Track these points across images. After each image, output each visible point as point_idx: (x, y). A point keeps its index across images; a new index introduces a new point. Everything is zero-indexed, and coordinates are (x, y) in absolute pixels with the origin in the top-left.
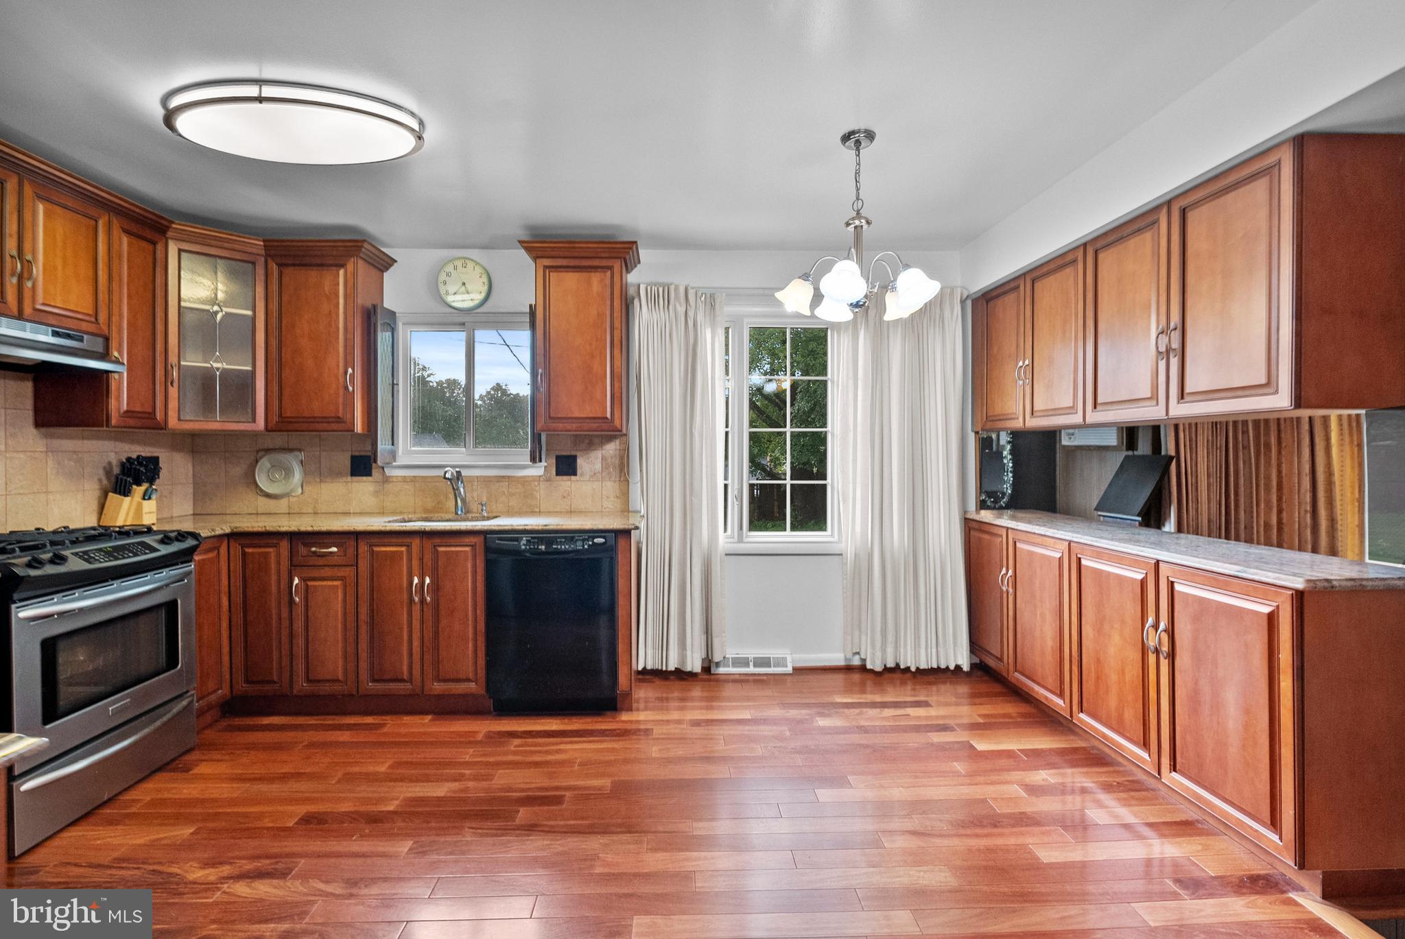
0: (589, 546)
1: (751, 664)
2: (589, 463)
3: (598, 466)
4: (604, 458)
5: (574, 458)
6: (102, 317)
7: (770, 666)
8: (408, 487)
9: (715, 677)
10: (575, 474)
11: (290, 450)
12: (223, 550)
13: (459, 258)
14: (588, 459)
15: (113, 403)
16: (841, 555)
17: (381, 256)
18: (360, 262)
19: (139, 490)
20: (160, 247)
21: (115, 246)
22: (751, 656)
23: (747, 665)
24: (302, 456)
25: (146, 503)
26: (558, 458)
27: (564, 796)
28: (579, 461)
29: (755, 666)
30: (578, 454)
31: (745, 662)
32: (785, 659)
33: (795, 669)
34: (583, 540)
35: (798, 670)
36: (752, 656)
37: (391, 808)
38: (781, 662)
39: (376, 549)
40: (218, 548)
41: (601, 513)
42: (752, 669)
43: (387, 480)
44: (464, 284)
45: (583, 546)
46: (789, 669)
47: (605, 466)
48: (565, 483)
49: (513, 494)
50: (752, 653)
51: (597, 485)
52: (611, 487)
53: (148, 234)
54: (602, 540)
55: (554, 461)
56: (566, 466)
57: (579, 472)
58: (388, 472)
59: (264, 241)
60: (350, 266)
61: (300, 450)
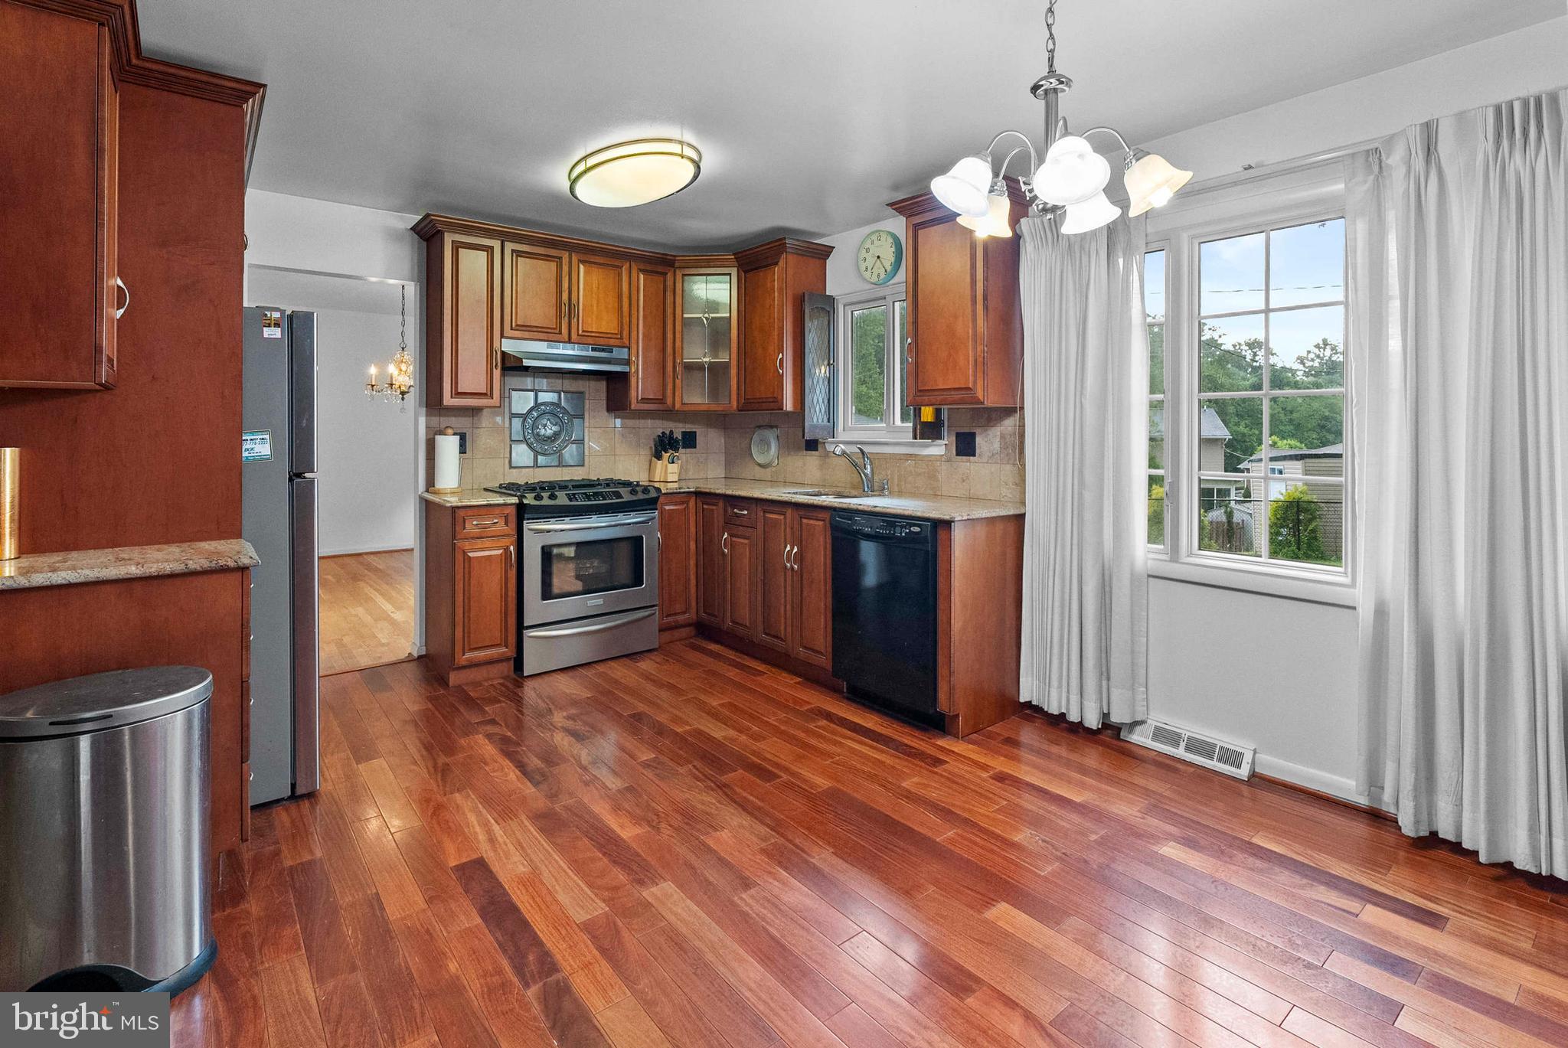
0: (906, 533)
1: (1183, 745)
2: (988, 442)
3: (997, 446)
4: (1003, 437)
5: (973, 435)
6: (625, 333)
7: (1211, 758)
8: (843, 461)
9: (1122, 744)
10: (974, 455)
11: (771, 427)
12: (692, 503)
13: (873, 233)
14: (986, 437)
15: (633, 393)
16: (1354, 608)
17: (814, 246)
18: (790, 257)
19: (666, 456)
20: (670, 276)
21: (634, 283)
22: (1185, 734)
23: (1176, 745)
24: (777, 432)
25: (670, 466)
26: (958, 435)
27: (779, 777)
28: (978, 439)
29: (1187, 749)
30: (977, 431)
31: (1173, 739)
32: (1241, 755)
33: (1254, 775)
34: (902, 527)
35: (1258, 781)
36: (1188, 734)
37: (679, 730)
38: (1232, 757)
39: (768, 515)
40: (687, 503)
41: (999, 502)
42: (1180, 752)
43: (827, 455)
44: (878, 257)
45: (901, 533)
46: (1243, 772)
47: (1004, 447)
48: (965, 464)
49: (920, 474)
50: (1189, 729)
51: (994, 468)
52: (1008, 471)
53: (660, 269)
54: (917, 529)
55: (954, 438)
56: (966, 446)
57: (978, 451)
58: (830, 448)
59: (734, 254)
60: (782, 263)
61: (776, 427)
